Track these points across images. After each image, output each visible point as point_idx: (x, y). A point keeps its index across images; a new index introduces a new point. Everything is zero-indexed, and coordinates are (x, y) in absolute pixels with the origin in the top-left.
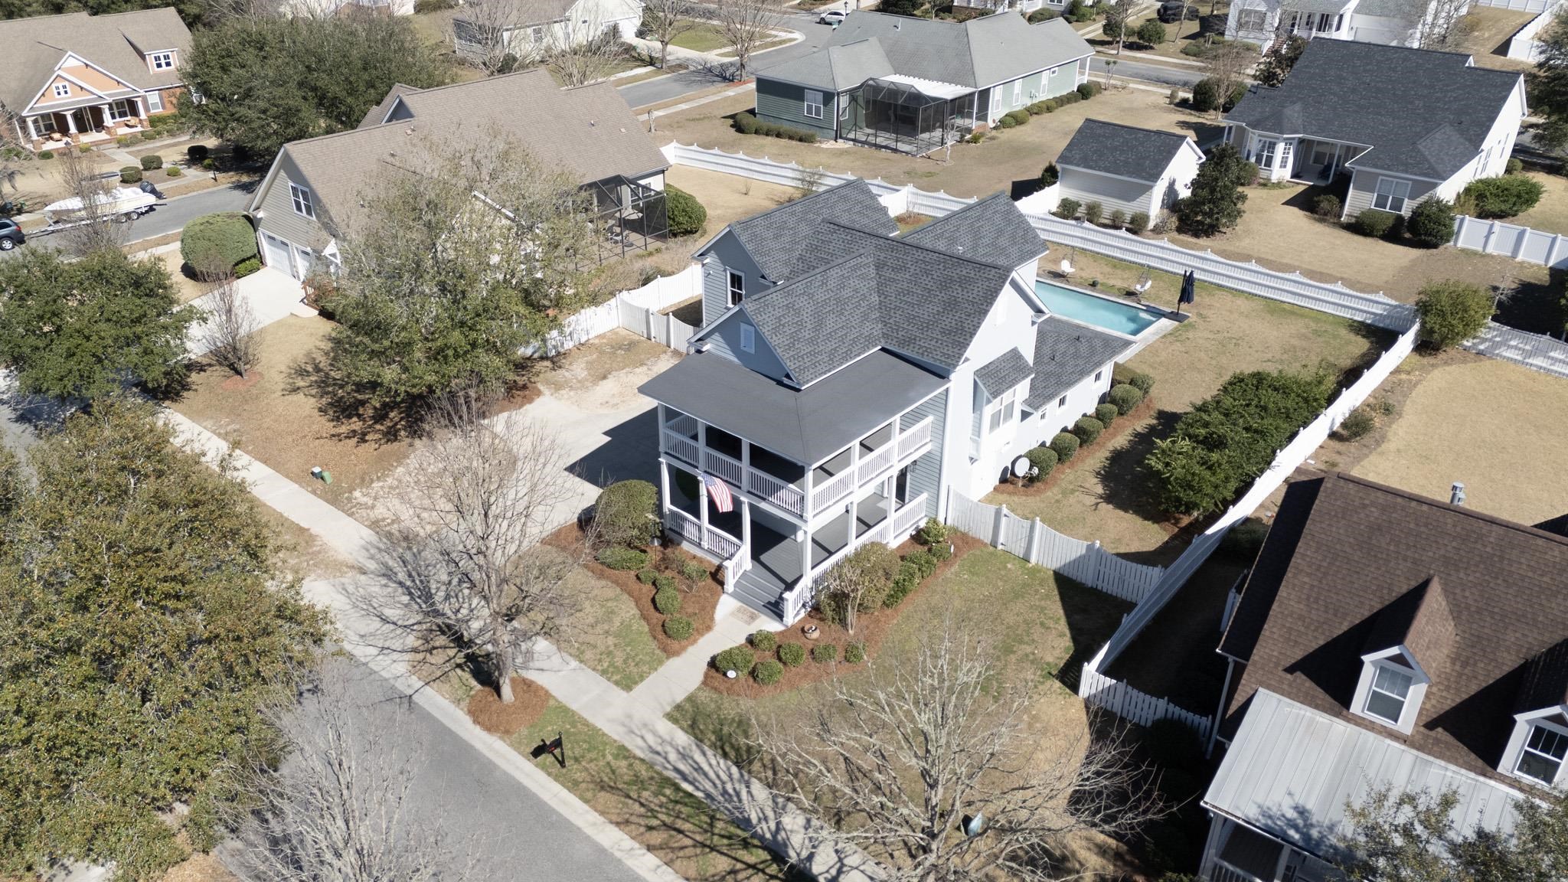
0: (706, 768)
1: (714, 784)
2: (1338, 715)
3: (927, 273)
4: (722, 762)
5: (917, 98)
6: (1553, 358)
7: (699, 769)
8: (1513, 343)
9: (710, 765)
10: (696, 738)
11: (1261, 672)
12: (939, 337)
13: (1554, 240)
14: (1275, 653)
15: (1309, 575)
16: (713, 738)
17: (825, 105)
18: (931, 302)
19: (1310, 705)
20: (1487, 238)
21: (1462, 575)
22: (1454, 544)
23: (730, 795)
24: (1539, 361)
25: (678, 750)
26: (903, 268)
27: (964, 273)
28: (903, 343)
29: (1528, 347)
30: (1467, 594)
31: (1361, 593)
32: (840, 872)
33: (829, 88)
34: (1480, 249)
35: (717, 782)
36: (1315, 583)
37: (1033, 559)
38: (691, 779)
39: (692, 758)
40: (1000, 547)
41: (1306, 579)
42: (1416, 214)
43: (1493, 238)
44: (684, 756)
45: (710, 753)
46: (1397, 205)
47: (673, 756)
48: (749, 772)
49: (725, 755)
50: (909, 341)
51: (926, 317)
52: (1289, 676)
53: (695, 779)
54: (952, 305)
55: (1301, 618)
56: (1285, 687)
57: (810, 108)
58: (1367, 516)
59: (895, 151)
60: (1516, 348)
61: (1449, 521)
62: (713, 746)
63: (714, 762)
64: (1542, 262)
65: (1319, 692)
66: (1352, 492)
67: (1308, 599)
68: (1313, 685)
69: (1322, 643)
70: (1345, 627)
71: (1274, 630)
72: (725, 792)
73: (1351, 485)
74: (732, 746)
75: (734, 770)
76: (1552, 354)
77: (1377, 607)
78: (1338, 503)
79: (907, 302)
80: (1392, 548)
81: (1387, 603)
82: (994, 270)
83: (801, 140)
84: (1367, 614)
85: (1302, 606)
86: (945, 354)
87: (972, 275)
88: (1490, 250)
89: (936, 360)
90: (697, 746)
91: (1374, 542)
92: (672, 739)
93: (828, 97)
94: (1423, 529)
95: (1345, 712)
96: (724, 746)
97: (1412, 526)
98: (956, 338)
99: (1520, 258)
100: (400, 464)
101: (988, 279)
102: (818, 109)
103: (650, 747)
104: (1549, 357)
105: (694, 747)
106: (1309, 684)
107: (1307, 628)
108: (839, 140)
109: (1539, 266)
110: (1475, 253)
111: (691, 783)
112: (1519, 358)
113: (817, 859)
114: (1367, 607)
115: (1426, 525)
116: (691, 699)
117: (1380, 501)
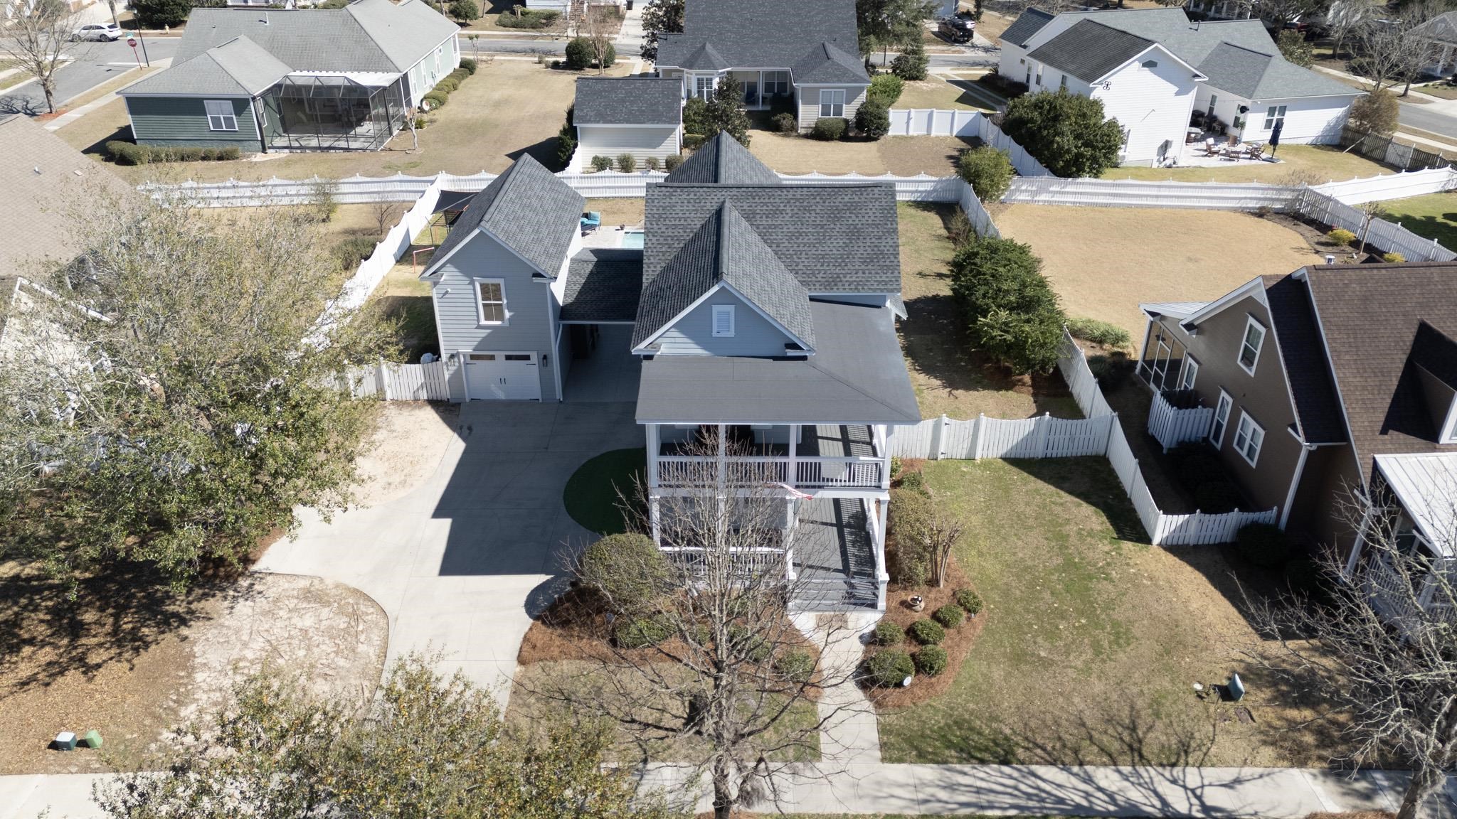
0: (984, 785)
1: (1010, 794)
2: (1434, 450)
3: (807, 209)
4: (987, 769)
5: (355, 89)
6: (1052, 192)
7: (979, 791)
8: (1024, 188)
9: (982, 779)
10: (937, 762)
11: (1367, 443)
12: (863, 267)
13: (953, 114)
14: (1366, 424)
15: (1347, 352)
16: (953, 753)
17: (238, 113)
18: (831, 237)
19: (1413, 452)
20: (908, 123)
21: (1437, 312)
22: (1418, 291)
23: (1036, 795)
24: (1044, 197)
25: (938, 786)
26: (777, 212)
27: (846, 199)
28: (829, 284)
29: (1034, 188)
30: (1449, 324)
31: (1388, 352)
32: (1199, 798)
33: (240, 93)
34: (905, 134)
35: (1010, 790)
36: (1355, 357)
37: (978, 457)
38: (986, 804)
39: (960, 785)
40: (940, 457)
41: (1347, 357)
42: (860, 114)
43: (912, 122)
44: (951, 787)
45: (967, 768)
46: (838, 111)
47: (943, 795)
48: (1022, 763)
49: (983, 762)
50: (833, 282)
51: (835, 252)
52: (1386, 437)
53: (988, 801)
54: (855, 234)
55: (1364, 388)
56: (1390, 446)
57: (216, 121)
58: (1354, 292)
59: (348, 150)
60: (1026, 191)
61: (1404, 276)
62: (961, 761)
63: (982, 775)
64: (949, 134)
65: (1411, 439)
66: (1332, 277)
67: (1359, 372)
68: (1406, 436)
69: (1389, 401)
70: (1395, 382)
71: (1354, 406)
72: (1029, 796)
73: (1328, 273)
74: (980, 750)
75: (1006, 769)
76: (1051, 189)
77: (1404, 357)
78: (1329, 289)
79: (805, 244)
80: (1384, 310)
81: (1408, 352)
82: (875, 189)
83: (220, 158)
84: (1402, 366)
85: (1358, 379)
86: (880, 282)
87: (857, 199)
88: (911, 133)
89: (875, 290)
90: (948, 770)
91: (1370, 310)
92: (920, 779)
93: (240, 105)
94: (1392, 288)
95: (1437, 445)
96: (973, 753)
97: (1385, 288)
98: (881, 263)
99: (933, 134)
100: (191, 671)
101: (877, 199)
102: (229, 121)
103: (912, 800)
104: (1050, 192)
105: (948, 773)
106: (1402, 436)
107: (1373, 394)
108: (268, 151)
109: (946, 138)
110: (902, 138)
111: (992, 808)
112: (1029, 198)
113: (1170, 799)
114: (1398, 361)
115: (1393, 284)
116: (883, 730)
117: (1354, 277)
